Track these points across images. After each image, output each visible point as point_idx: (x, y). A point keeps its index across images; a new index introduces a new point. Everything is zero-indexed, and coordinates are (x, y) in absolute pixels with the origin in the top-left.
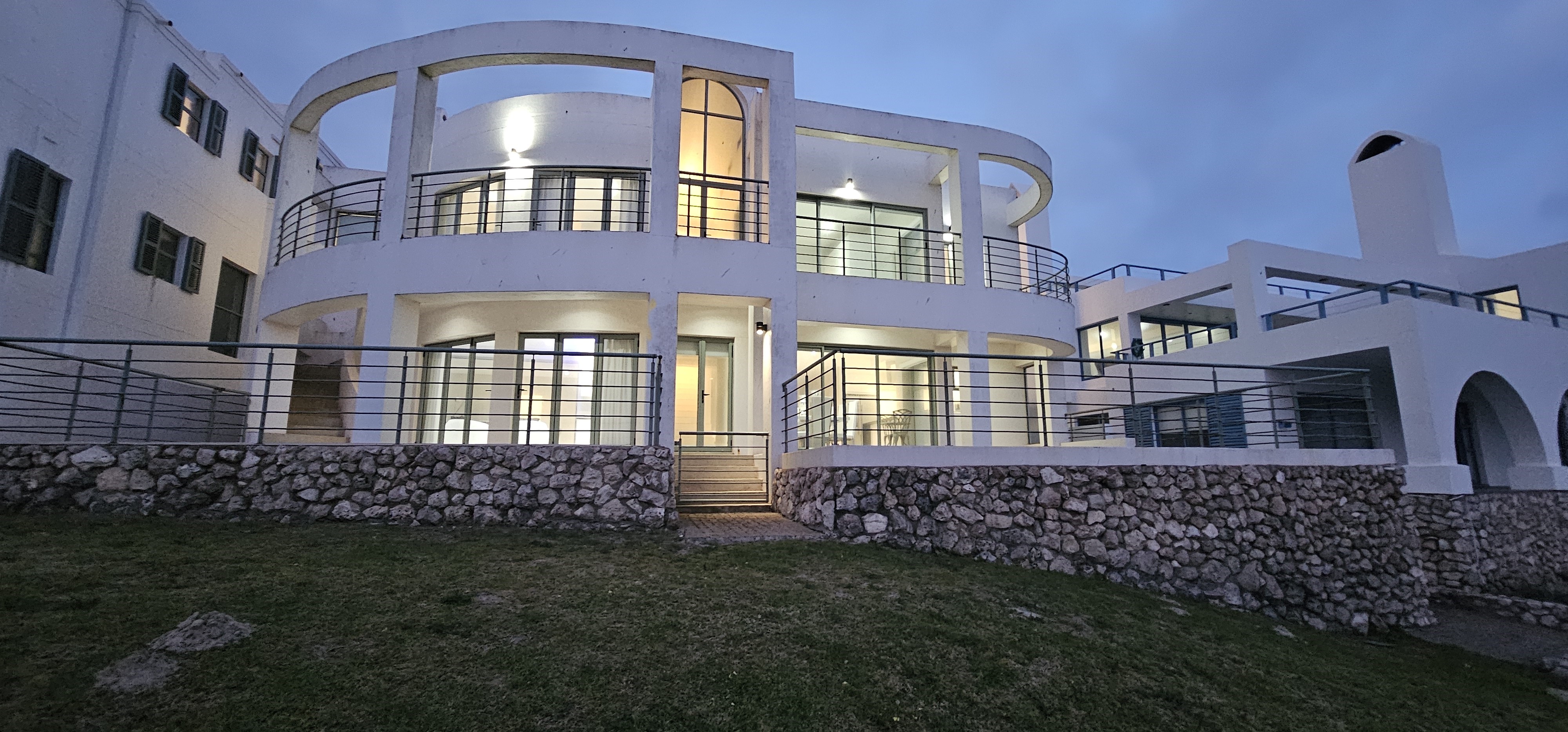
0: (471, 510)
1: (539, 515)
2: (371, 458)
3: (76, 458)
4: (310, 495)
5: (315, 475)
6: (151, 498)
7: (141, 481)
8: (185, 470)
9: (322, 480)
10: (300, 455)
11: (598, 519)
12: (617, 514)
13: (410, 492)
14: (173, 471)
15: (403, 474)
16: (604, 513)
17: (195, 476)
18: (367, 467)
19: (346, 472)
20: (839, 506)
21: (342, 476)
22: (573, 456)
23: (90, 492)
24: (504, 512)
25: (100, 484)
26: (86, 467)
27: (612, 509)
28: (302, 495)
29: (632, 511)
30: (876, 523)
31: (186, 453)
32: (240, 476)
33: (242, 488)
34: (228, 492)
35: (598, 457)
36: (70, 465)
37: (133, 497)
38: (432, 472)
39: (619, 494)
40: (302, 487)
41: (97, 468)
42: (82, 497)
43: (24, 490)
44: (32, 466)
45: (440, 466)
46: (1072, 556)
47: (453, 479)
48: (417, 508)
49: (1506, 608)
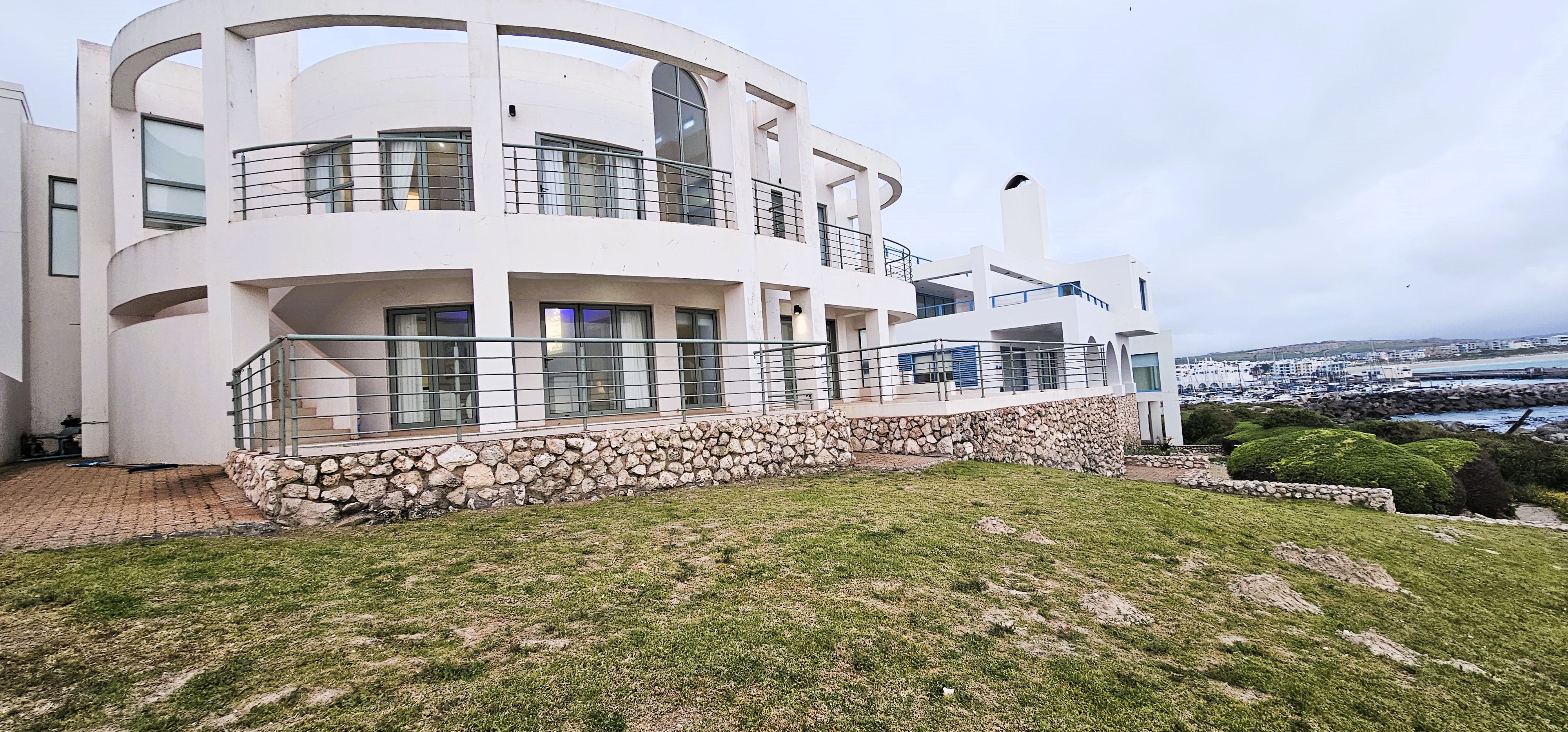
0: (747, 468)
1: (786, 466)
2: (677, 434)
3: (441, 459)
4: (641, 470)
5: (639, 453)
6: (523, 488)
7: (506, 474)
8: (544, 459)
9: (647, 457)
10: (626, 437)
11: (817, 465)
12: (828, 460)
13: (706, 459)
14: (531, 463)
15: (701, 445)
16: (820, 460)
17: (551, 465)
18: (676, 441)
19: (663, 448)
20: (955, 439)
21: (661, 451)
22: (800, 421)
23: (463, 489)
24: (766, 467)
25: (469, 482)
26: (453, 467)
27: (824, 457)
28: (636, 470)
29: (834, 457)
30: (969, 447)
31: (540, 444)
32: (585, 460)
33: (588, 471)
34: (578, 475)
35: (812, 420)
36: (438, 466)
37: (503, 491)
38: (718, 441)
39: (826, 446)
40: (635, 464)
41: (462, 468)
42: (457, 497)
43: (407, 496)
44: (396, 471)
45: (725, 436)
46: (1032, 456)
47: (735, 445)
48: (714, 471)
49: (1141, 461)
